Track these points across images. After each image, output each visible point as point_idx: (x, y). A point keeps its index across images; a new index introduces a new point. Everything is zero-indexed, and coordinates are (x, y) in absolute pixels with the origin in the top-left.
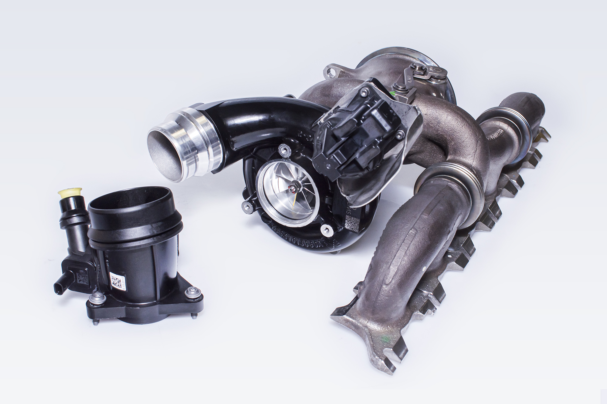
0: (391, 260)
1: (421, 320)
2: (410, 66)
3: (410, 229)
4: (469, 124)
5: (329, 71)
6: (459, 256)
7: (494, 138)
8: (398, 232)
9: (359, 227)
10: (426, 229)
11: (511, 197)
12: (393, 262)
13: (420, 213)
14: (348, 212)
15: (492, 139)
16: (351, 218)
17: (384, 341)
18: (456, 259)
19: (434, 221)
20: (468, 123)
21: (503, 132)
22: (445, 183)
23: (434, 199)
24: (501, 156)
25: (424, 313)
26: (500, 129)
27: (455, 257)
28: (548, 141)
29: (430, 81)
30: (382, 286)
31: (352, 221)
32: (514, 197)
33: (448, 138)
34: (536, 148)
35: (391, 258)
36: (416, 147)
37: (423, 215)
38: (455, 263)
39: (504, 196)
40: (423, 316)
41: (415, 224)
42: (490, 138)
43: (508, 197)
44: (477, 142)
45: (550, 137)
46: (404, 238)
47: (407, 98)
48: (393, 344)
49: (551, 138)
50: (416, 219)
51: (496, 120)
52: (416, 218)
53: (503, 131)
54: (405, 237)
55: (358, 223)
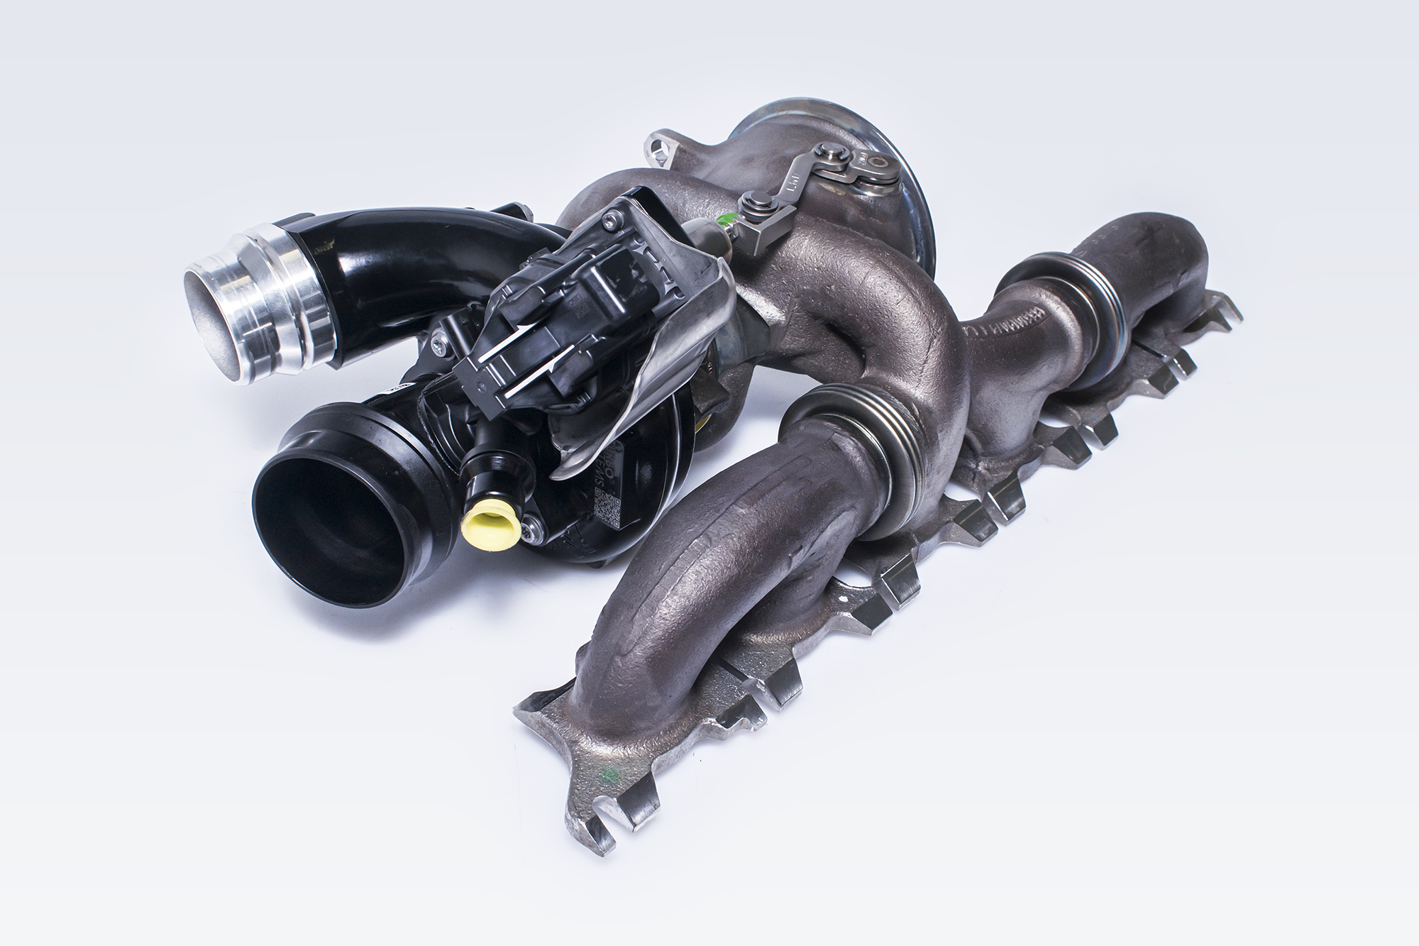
0: (640, 603)
1: (722, 740)
2: (813, 150)
3: (695, 535)
4: (916, 300)
5: (656, 145)
6: (867, 600)
7: (1012, 328)
8: (668, 540)
9: (621, 516)
10: (735, 539)
11: (1069, 468)
12: (643, 607)
13: (730, 503)
14: (598, 481)
15: (1004, 331)
16: (604, 494)
17: (605, 778)
18: (856, 606)
19: (759, 521)
20: (913, 296)
21: (1042, 315)
22: (827, 434)
23: (779, 470)
24: (1024, 374)
25: (727, 726)
26: (1036, 308)
27: (855, 603)
28: (1228, 328)
29: (855, 189)
30: (612, 659)
31: (606, 502)
32: (1076, 468)
33: (865, 327)
34: (1185, 348)
35: (641, 599)
36: (803, 340)
37: (736, 505)
38: (852, 617)
39: (1052, 464)
40: (724, 731)
41: (709, 526)
42: (1001, 327)
43: (1062, 467)
44: (931, 341)
45: (1241, 317)
46: (676, 555)
47: (760, 232)
48: (623, 787)
49: (1244, 322)
50: (718, 515)
51: (1035, 286)
52: (718, 512)
53: (1043, 312)
54: (679, 553)
55: (619, 508)
